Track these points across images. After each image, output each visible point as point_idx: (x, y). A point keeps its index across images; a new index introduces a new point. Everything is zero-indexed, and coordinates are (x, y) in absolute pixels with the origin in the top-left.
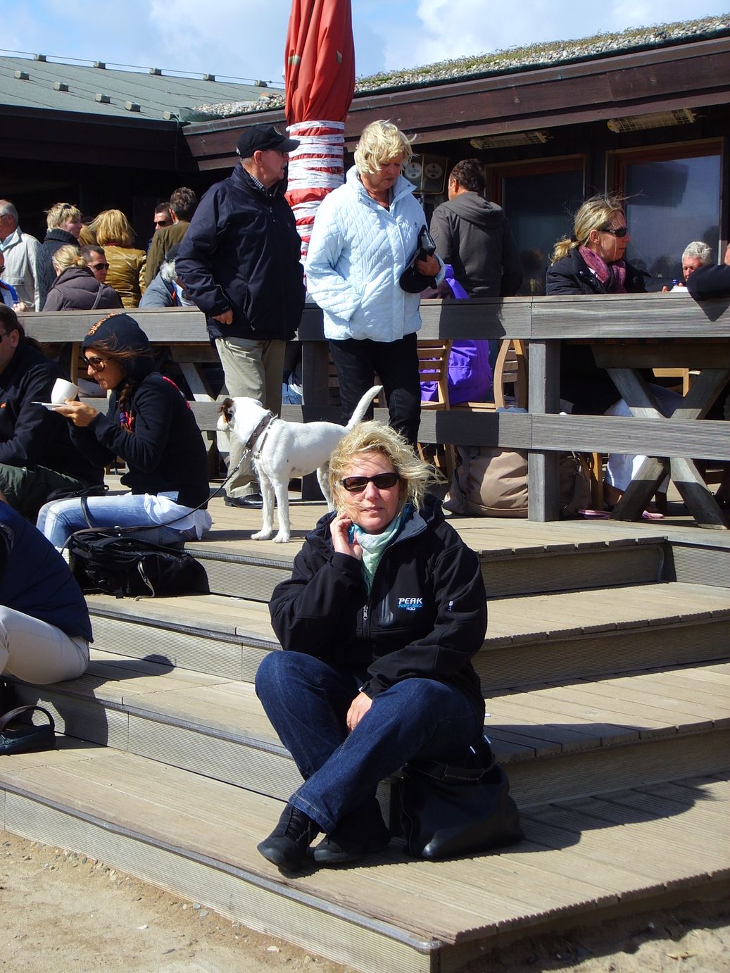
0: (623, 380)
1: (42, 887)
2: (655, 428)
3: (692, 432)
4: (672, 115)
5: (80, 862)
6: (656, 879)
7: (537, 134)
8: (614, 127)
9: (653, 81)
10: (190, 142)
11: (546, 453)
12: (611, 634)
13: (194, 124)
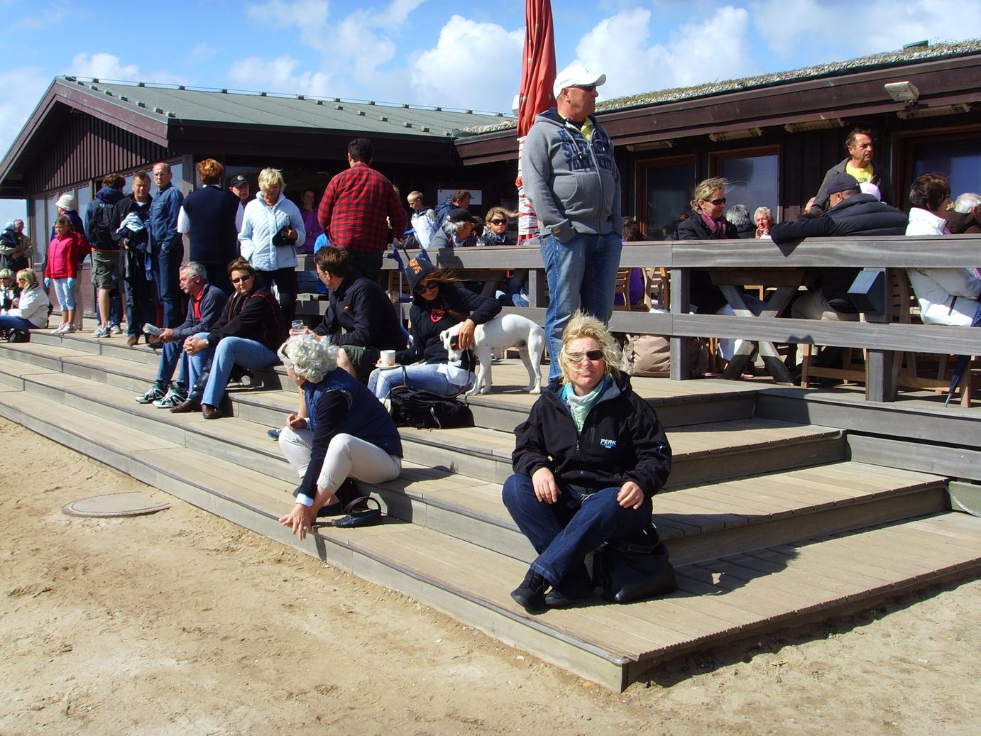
0: (729, 293)
1: (375, 612)
2: (751, 323)
3: (772, 325)
4: (748, 132)
5: (399, 597)
6: (764, 616)
7: (667, 142)
8: (713, 138)
9: (738, 111)
10: (458, 149)
11: (681, 338)
12: (727, 454)
13: (461, 138)
